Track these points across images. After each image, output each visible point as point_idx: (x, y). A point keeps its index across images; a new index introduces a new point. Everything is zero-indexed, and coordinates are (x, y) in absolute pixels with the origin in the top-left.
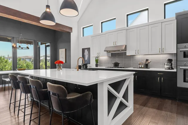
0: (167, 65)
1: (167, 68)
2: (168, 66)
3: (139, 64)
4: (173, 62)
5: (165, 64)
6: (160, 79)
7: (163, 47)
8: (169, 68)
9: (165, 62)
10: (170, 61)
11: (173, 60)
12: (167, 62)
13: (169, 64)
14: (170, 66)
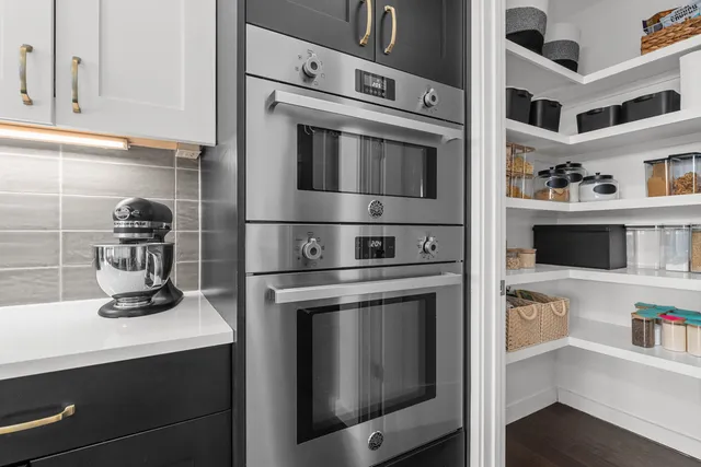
0: (120, 265)
1: (124, 305)
4: (173, 236)
5: (98, 252)
8: (147, 295)
11: (175, 214)
12: (123, 235)
13: (151, 258)
14: (159, 273)
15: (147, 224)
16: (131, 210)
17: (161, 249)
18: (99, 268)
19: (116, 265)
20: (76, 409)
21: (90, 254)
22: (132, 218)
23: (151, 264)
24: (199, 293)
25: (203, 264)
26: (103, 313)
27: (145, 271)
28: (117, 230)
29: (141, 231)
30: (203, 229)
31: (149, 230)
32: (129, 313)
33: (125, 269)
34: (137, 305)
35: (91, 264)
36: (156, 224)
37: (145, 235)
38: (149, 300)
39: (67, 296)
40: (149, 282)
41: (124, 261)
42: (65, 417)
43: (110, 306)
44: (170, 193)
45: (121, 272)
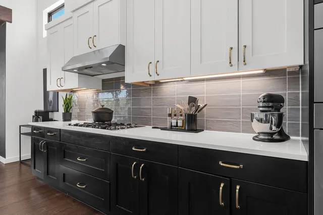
0: (260, 121)
1: (262, 137)
2: (265, 128)
3: (170, 115)
4: (286, 109)
5: (252, 115)
6: (230, 190)
7: (246, 40)
8: (272, 134)
9: (256, 110)
10: (273, 102)
11: (286, 98)
12: (261, 109)
13: (272, 118)
14: (275, 125)
15: (271, 104)
16: (264, 99)
17: (276, 115)
18: (252, 122)
19: (258, 121)
20: (243, 167)
21: (250, 116)
22: (264, 102)
23: (272, 121)
24: (300, 138)
25: (302, 123)
26: (254, 139)
27: (270, 124)
28: (259, 107)
29: (268, 107)
30: (302, 106)
31: (272, 107)
32: (263, 140)
33: (262, 122)
34: (267, 137)
35: (249, 120)
36: (276, 104)
37: (270, 109)
38: (272, 137)
39: (244, 131)
40: (271, 128)
41: (261, 119)
42: (240, 168)
43: (256, 137)
44: (285, 89)
45: (260, 123)
